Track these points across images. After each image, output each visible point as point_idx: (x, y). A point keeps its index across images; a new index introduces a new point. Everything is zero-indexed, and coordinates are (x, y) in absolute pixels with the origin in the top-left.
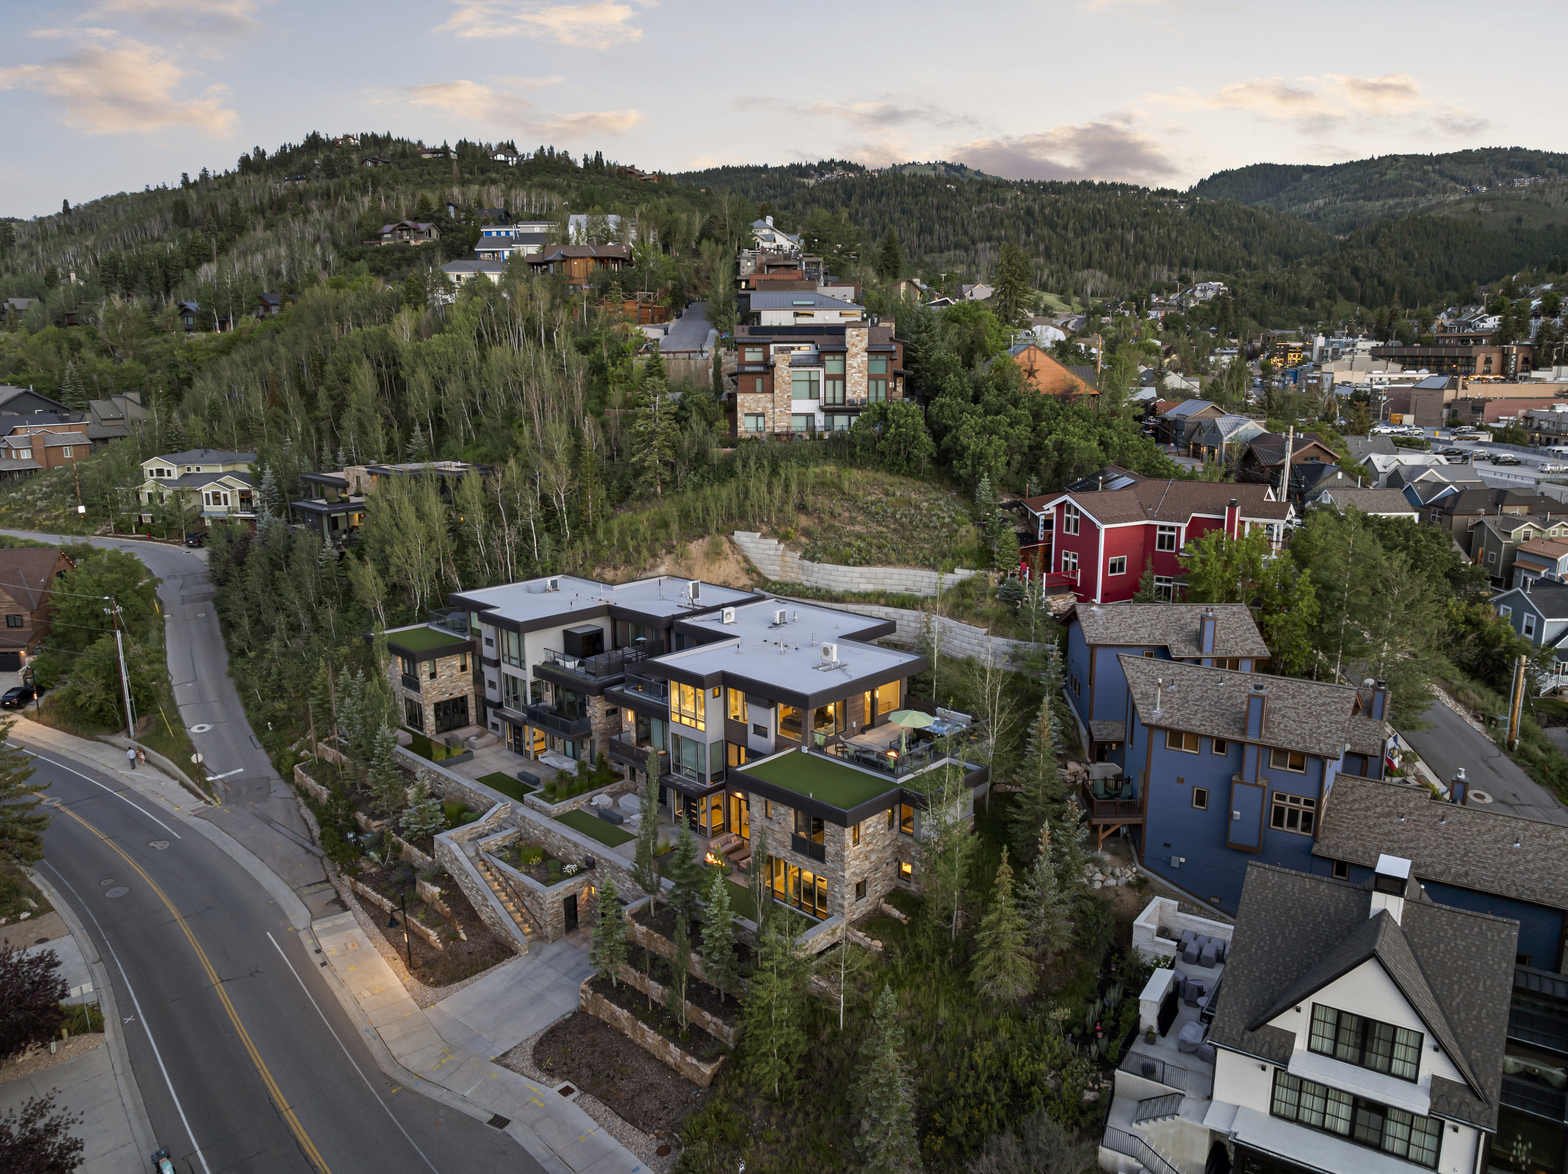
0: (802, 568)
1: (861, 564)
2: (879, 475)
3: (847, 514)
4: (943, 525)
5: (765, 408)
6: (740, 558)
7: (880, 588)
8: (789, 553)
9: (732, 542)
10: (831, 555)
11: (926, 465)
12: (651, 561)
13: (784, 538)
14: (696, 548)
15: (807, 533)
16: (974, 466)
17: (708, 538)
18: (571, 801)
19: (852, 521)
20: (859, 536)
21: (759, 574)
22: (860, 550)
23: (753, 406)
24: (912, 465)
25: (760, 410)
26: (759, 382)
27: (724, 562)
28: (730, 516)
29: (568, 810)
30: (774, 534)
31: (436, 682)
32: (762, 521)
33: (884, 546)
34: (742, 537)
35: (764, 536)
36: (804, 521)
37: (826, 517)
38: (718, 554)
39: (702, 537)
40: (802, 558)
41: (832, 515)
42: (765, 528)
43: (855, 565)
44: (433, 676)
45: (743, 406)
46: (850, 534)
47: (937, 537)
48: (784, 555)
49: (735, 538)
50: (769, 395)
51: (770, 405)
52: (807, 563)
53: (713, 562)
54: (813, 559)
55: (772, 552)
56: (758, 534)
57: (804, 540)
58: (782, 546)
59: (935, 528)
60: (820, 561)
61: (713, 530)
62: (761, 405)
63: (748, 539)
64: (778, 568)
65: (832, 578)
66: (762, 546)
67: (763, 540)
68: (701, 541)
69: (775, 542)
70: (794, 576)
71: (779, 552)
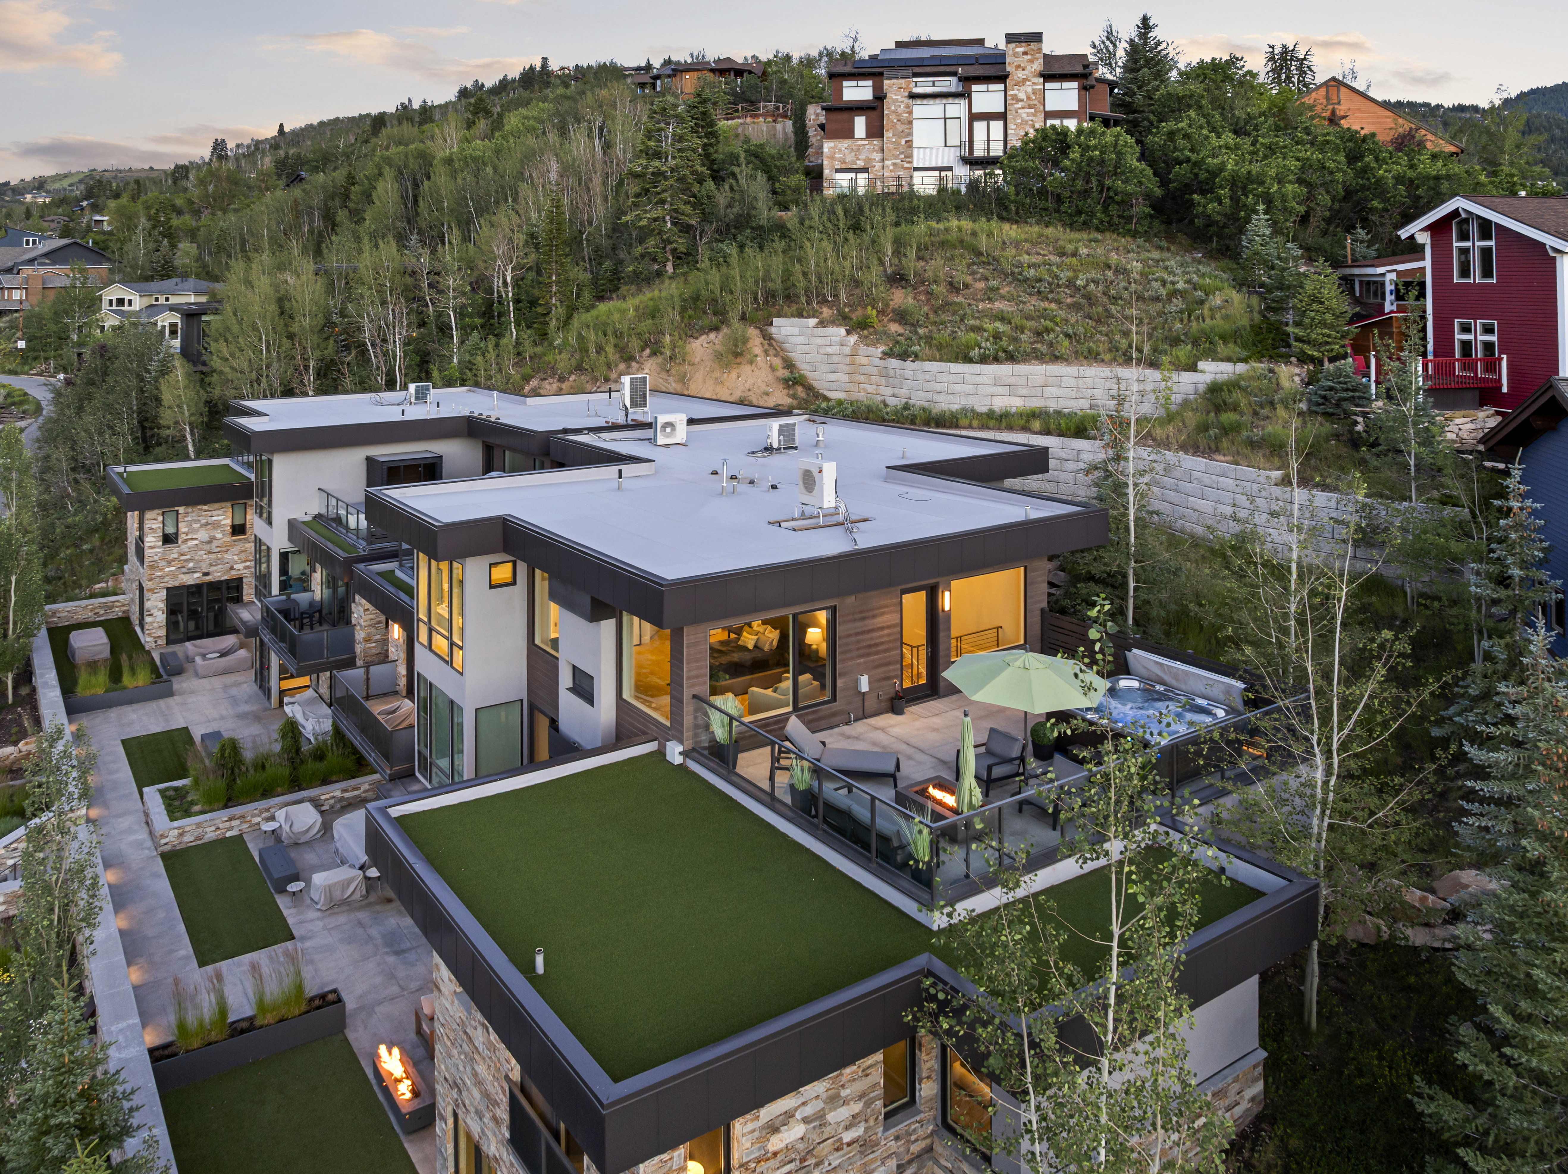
0: (884, 374)
1: (996, 360)
2: (1050, 231)
3: (981, 285)
4: (1173, 293)
5: (869, 160)
6: (777, 362)
8: (864, 350)
9: (768, 337)
10: (940, 347)
11: (1140, 208)
12: (620, 365)
13: (859, 326)
14: (702, 346)
15: (901, 317)
16: (1234, 199)
17: (725, 330)
18: (225, 814)
19: (991, 294)
20: (1002, 318)
21: (810, 389)
22: (997, 336)
23: (849, 158)
24: (1114, 210)
25: (861, 164)
26: (858, 121)
27: (746, 369)
28: (770, 296)
29: (211, 835)
30: (843, 319)
31: (174, 550)
32: (824, 301)
33: (1048, 330)
34: (785, 327)
35: (822, 324)
36: (900, 298)
37: (940, 289)
38: (737, 355)
39: (716, 329)
40: (887, 355)
41: (953, 287)
42: (826, 312)
43: (983, 360)
44: (170, 539)
45: (832, 158)
46: (984, 314)
47: (1160, 314)
48: (854, 354)
49: (773, 330)
50: (876, 142)
51: (877, 156)
52: (894, 363)
53: (726, 367)
54: (903, 356)
55: (835, 349)
56: (813, 322)
57: (894, 328)
58: (853, 339)
59: (1157, 299)
60: (916, 357)
61: (734, 316)
62: (863, 156)
63: (796, 331)
64: (844, 377)
65: (938, 387)
66: (819, 341)
67: (821, 331)
68: (712, 336)
69: (842, 331)
70: (870, 388)
71: (847, 350)
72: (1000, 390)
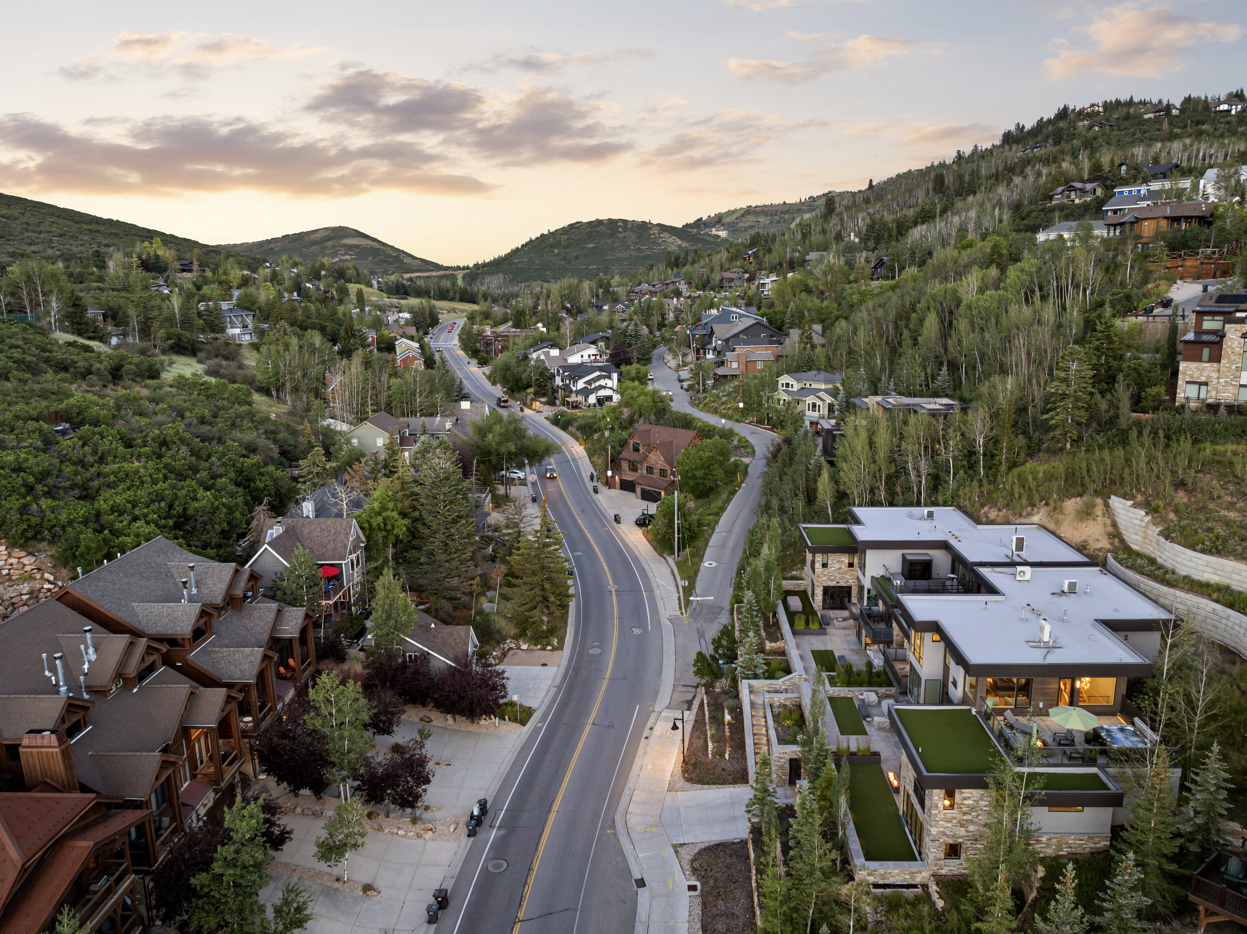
0: (1158, 543)
1: (1210, 553)
3: (1228, 498)
5: (1209, 377)
6: (1108, 522)
7: (1225, 581)
8: (1151, 527)
9: (1107, 505)
10: (1186, 537)
12: (1029, 509)
13: (1153, 511)
14: (1072, 505)
15: (1177, 510)
17: (1085, 497)
18: (847, 689)
19: (1230, 506)
20: (1227, 523)
21: (1122, 541)
22: (1217, 538)
23: (1196, 375)
25: (1203, 379)
26: (1206, 352)
27: (1091, 523)
29: (841, 695)
30: (1145, 505)
31: (826, 571)
32: (1139, 492)
34: (1116, 502)
35: (1135, 505)
36: (1181, 497)
38: (1088, 514)
39: (1081, 495)
40: (1161, 533)
42: (1139, 498)
43: (1203, 551)
44: (825, 565)
45: (1185, 374)
46: (1219, 519)
48: (1146, 527)
49: (1110, 502)
50: (1215, 365)
51: (1215, 375)
52: (1162, 539)
53: (1081, 520)
54: (1168, 537)
55: (1138, 522)
56: (1131, 503)
57: (1172, 516)
58: (1148, 518)
60: (1172, 541)
61: (1091, 490)
62: (1205, 374)
63: (1121, 506)
64: (1140, 539)
65: (1179, 560)
66: (1131, 515)
67: (1132, 509)
68: (1078, 499)
69: (1143, 513)
70: (1151, 549)
71: (1143, 524)
72: (1208, 569)
